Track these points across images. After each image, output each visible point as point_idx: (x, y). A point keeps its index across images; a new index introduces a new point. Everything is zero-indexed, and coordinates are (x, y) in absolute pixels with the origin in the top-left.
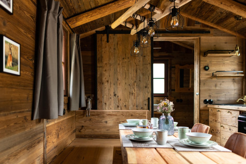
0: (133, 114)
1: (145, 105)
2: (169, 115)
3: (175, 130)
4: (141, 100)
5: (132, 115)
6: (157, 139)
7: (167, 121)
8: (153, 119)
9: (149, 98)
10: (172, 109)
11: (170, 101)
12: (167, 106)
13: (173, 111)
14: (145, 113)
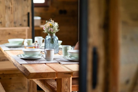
0: (11, 32)
1: (25, 21)
2: (54, 35)
3: (59, 49)
4: (20, 16)
5: (9, 34)
6: (46, 56)
7: (52, 41)
8: (36, 39)
9: (28, 14)
10: (57, 30)
11: (55, 21)
12: (53, 27)
13: (57, 31)
14: (24, 31)
